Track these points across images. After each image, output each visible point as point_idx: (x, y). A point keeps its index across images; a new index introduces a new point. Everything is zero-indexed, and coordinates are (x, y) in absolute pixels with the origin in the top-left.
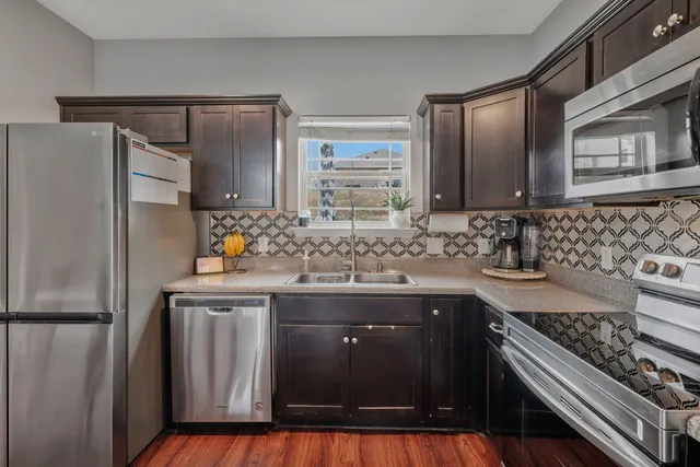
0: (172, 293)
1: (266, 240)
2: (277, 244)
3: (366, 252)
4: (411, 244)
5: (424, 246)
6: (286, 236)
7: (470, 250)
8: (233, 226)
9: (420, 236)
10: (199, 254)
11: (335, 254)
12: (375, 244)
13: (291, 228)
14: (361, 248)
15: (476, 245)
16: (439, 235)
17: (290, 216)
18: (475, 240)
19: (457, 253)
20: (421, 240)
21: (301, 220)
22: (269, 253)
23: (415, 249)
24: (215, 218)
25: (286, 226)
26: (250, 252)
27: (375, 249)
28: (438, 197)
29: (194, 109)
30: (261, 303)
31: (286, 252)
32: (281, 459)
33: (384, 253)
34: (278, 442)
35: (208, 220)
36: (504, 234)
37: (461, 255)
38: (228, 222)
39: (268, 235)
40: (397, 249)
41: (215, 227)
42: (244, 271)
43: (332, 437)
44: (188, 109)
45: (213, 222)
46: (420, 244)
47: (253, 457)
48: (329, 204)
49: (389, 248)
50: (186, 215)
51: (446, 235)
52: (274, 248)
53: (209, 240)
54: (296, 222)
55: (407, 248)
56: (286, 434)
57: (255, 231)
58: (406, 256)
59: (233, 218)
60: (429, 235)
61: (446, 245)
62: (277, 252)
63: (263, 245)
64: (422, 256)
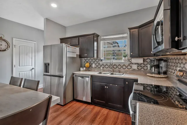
0: (74, 74)
1: (94, 64)
2: (96, 65)
3: (116, 68)
4: (128, 66)
5: (131, 67)
6: (98, 63)
7: (145, 68)
8: (88, 61)
9: (130, 64)
10: (81, 66)
11: (109, 68)
12: (118, 66)
13: (99, 62)
14: (115, 67)
15: (147, 67)
16: (136, 64)
17: (99, 59)
18: (147, 65)
19: (141, 69)
20: (131, 65)
21: (101, 60)
22: (95, 67)
23: (129, 67)
24: (85, 59)
25: (98, 61)
26: (91, 67)
27: (118, 67)
28: (132, 54)
29: (80, 38)
30: (89, 77)
31: (98, 67)
32: (91, 110)
33: (121, 68)
34: (92, 107)
35: (83, 60)
36: (152, 64)
37: (142, 70)
38: (87, 60)
39: (95, 63)
40: (124, 67)
41: (85, 61)
42: (90, 71)
43: (103, 109)
44: (79, 38)
45: (84, 60)
46: (130, 66)
47: (86, 108)
48: (115, 56)
49: (122, 67)
50: (79, 59)
51: (138, 64)
52: (96, 66)
53: (83, 64)
54: (100, 60)
55: (127, 67)
56: (94, 106)
57: (92, 62)
58: (127, 69)
59: (88, 59)
60: (133, 64)
61: (138, 67)
62: (96, 67)
63: (94, 66)
64: (131, 69)
